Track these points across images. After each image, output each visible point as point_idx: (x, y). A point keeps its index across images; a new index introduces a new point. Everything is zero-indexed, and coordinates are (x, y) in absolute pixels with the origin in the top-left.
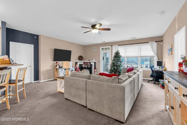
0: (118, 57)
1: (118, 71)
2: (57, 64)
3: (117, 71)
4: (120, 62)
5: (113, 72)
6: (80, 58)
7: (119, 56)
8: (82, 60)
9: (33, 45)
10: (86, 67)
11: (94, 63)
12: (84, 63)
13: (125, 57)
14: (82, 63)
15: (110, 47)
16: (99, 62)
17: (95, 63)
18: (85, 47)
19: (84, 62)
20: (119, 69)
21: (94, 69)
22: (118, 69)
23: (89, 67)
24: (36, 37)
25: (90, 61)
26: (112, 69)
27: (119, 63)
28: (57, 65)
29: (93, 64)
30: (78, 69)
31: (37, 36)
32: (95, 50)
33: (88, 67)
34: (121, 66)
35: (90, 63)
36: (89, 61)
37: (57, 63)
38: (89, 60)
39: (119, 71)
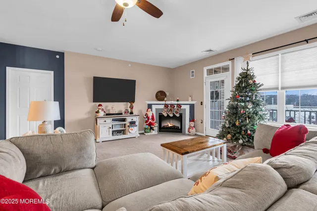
0: (245, 87)
1: (246, 131)
2: (100, 107)
3: (240, 133)
4: (253, 103)
5: (229, 133)
6: (161, 96)
7: (248, 85)
8: (163, 100)
9: (52, 72)
10: (171, 115)
11: (188, 106)
12: (166, 106)
13: (277, 88)
14: (162, 107)
15: (229, 63)
16: (202, 103)
17: (192, 107)
18: (173, 72)
19: (165, 104)
20: (248, 127)
21: (190, 121)
22: (245, 126)
23: (178, 115)
24: (58, 57)
25: (179, 103)
26: (227, 126)
27: (250, 106)
28: (100, 111)
29: (187, 108)
30: (150, 120)
31: (62, 55)
32: (193, 76)
33: (174, 116)
34: (257, 118)
35: (179, 106)
36: (176, 103)
37: (100, 105)
38: (178, 101)
39: (249, 132)
